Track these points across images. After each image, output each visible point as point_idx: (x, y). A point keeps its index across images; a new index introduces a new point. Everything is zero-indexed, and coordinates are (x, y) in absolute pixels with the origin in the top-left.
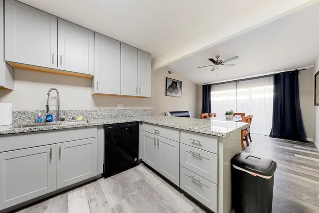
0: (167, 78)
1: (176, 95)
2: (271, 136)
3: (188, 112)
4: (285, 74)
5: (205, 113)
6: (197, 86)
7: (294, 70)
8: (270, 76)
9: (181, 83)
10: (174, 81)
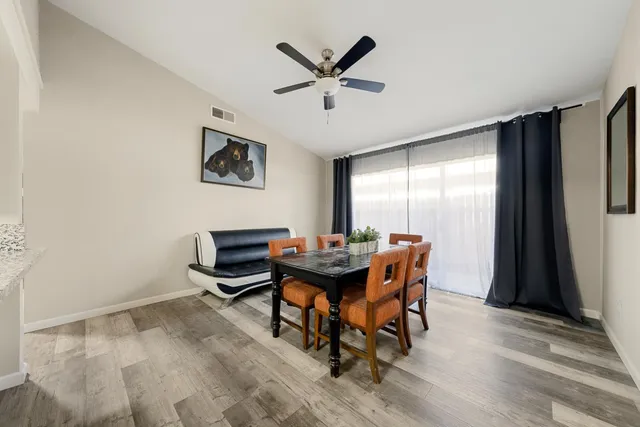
0: (204, 129)
1: (246, 183)
2: (490, 300)
3: (286, 230)
4: (524, 121)
5: (339, 232)
6: (320, 160)
7: (549, 109)
8: (488, 128)
9: (262, 148)
10: (233, 139)
